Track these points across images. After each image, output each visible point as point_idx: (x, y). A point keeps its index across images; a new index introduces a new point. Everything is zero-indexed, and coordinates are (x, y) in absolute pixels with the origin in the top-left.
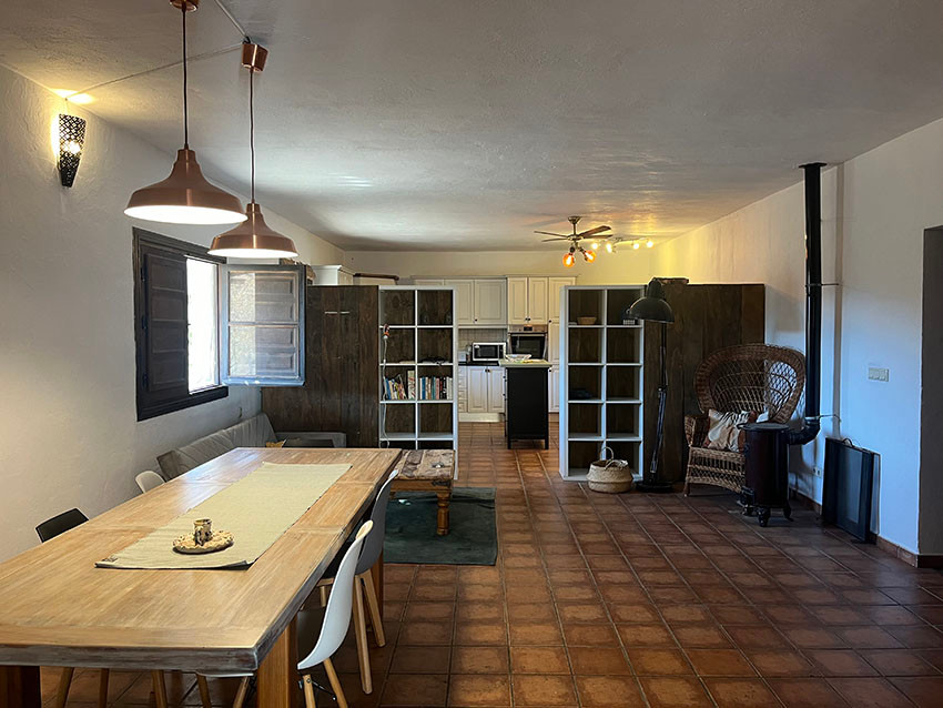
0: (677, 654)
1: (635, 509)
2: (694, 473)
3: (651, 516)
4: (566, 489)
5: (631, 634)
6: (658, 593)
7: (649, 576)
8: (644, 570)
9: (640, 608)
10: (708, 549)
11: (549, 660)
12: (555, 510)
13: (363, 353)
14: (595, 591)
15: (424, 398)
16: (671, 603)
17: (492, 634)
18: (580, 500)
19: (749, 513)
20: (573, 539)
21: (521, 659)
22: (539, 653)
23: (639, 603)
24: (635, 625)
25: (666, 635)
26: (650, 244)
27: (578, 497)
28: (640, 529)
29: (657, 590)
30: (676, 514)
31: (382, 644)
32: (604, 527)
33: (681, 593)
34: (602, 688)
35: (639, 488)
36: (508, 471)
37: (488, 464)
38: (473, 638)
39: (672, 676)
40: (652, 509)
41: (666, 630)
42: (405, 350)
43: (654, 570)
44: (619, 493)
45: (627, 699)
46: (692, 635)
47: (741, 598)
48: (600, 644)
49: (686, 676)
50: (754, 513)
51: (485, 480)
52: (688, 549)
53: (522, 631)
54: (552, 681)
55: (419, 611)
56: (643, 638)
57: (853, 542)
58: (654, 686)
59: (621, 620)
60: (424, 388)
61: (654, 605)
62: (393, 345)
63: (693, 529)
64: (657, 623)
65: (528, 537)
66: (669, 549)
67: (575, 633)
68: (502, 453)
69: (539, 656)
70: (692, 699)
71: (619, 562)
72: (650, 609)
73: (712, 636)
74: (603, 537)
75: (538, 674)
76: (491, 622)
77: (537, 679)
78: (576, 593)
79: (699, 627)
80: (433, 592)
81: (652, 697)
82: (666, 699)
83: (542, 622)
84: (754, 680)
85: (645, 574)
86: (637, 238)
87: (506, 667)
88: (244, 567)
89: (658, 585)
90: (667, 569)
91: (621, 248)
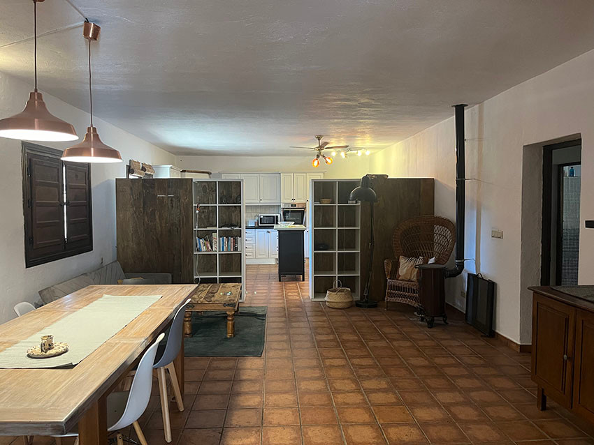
0: (368, 410)
1: (354, 319)
2: (391, 295)
3: (362, 323)
4: (312, 307)
5: (340, 398)
6: (361, 371)
7: (356, 361)
8: (354, 357)
9: (349, 381)
10: (395, 343)
11: (288, 416)
12: (303, 320)
13: (183, 222)
14: (322, 371)
15: (223, 250)
16: (368, 378)
17: (253, 401)
18: (320, 313)
19: (422, 320)
20: (313, 338)
21: (270, 417)
22: (282, 412)
23: (348, 378)
24: (344, 392)
25: (362, 398)
26: (368, 153)
27: (319, 311)
28: (355, 331)
29: (360, 370)
30: (378, 321)
31: (182, 409)
32: (332, 331)
33: (375, 372)
34: (319, 433)
35: (357, 305)
36: (277, 296)
37: (265, 291)
38: (242, 404)
39: (364, 424)
40: (364, 318)
41: (363, 395)
42: (210, 219)
43: (360, 357)
44: (343, 309)
45: (332, 439)
46: (379, 398)
47: (410, 373)
48: (321, 405)
49: (372, 424)
50: (425, 320)
51: (262, 302)
52: (382, 344)
53: (273, 399)
54: (288, 430)
55: (208, 387)
56: (347, 401)
57: (482, 336)
58: (351, 431)
59: (336, 390)
60: (223, 244)
61: (357, 380)
62: (203, 216)
63: (387, 330)
64: (358, 391)
65: (285, 337)
66: (371, 344)
67: (306, 399)
68: (275, 284)
69: (281, 414)
70: (374, 438)
71: (339, 353)
72: (355, 381)
73: (391, 398)
74: (331, 337)
75: (279, 425)
76: (254, 393)
77: (279, 429)
78: (309, 373)
79: (383, 392)
80: (219, 375)
81: (348, 438)
82: (356, 439)
83: (286, 392)
84: (413, 425)
85: (354, 360)
86: (361, 149)
87: (260, 423)
88: (70, 366)
89: (361, 367)
90: (368, 356)
91: (351, 155)
